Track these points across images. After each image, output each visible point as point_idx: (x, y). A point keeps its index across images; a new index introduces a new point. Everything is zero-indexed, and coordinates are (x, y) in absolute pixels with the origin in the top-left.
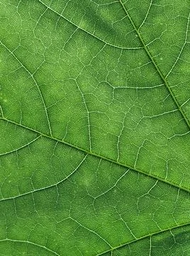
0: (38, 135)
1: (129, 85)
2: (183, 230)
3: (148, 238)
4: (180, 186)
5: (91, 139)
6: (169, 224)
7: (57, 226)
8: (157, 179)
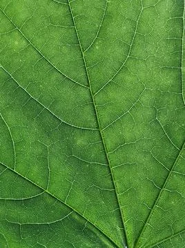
0: (88, 86)
1: (164, 127)
2: (94, 230)
3: (72, 210)
4: (121, 208)
5: (111, 125)
6: (91, 217)
7: (36, 142)
8: (114, 188)
